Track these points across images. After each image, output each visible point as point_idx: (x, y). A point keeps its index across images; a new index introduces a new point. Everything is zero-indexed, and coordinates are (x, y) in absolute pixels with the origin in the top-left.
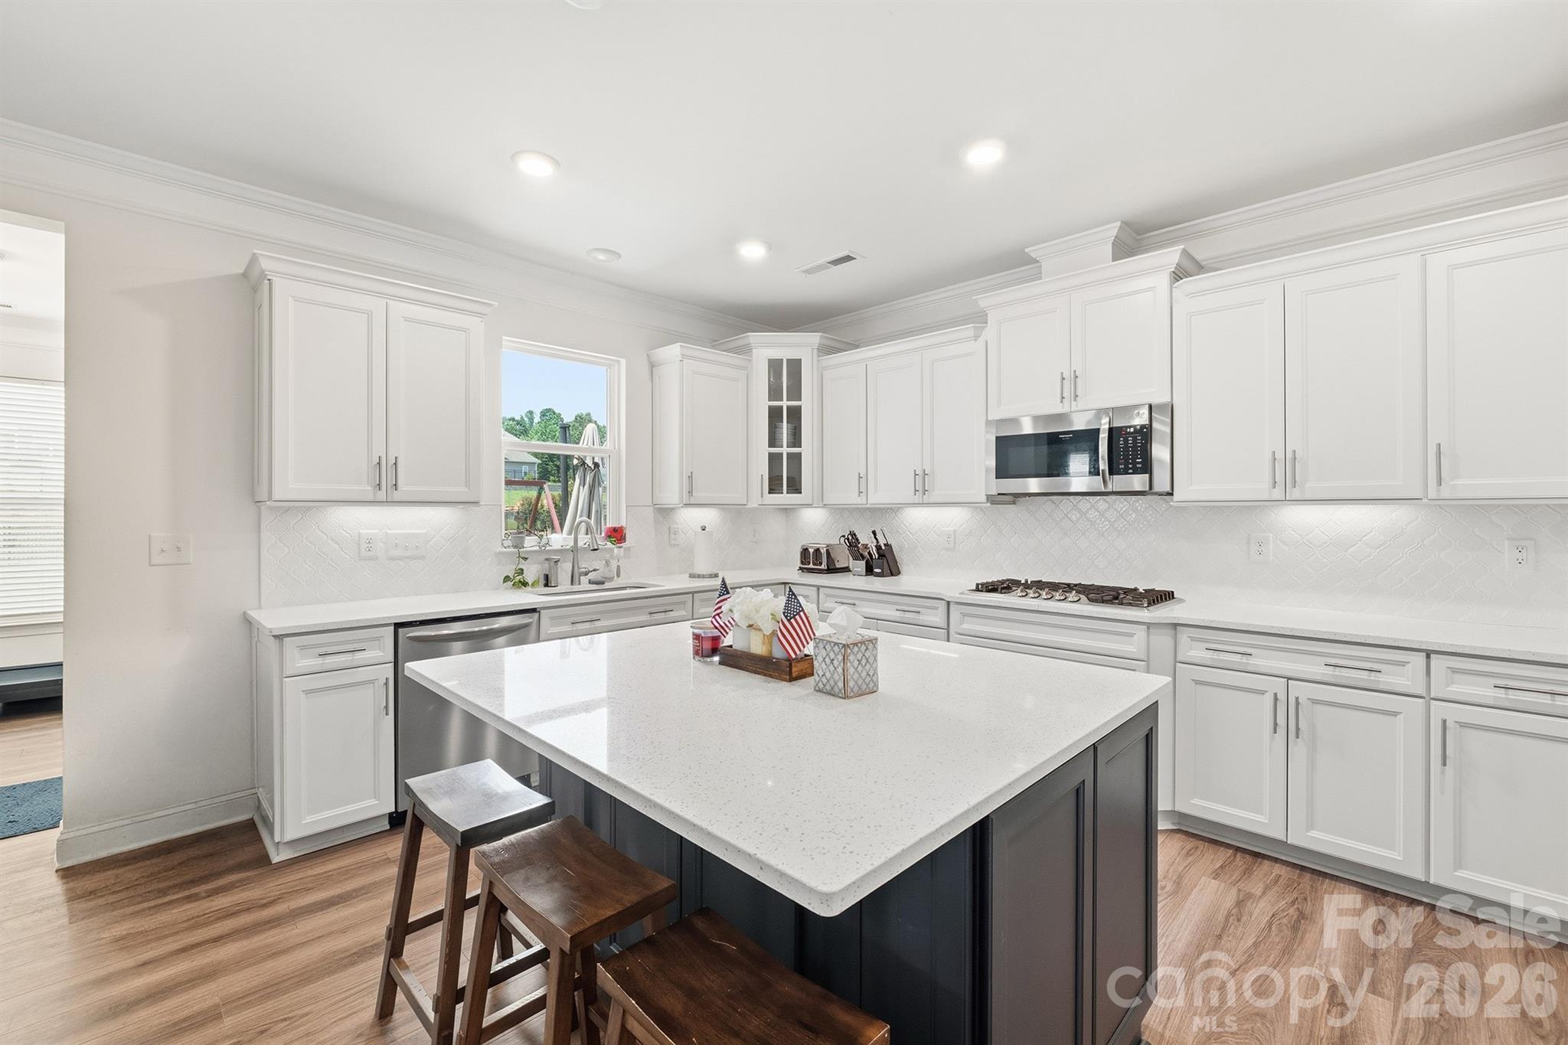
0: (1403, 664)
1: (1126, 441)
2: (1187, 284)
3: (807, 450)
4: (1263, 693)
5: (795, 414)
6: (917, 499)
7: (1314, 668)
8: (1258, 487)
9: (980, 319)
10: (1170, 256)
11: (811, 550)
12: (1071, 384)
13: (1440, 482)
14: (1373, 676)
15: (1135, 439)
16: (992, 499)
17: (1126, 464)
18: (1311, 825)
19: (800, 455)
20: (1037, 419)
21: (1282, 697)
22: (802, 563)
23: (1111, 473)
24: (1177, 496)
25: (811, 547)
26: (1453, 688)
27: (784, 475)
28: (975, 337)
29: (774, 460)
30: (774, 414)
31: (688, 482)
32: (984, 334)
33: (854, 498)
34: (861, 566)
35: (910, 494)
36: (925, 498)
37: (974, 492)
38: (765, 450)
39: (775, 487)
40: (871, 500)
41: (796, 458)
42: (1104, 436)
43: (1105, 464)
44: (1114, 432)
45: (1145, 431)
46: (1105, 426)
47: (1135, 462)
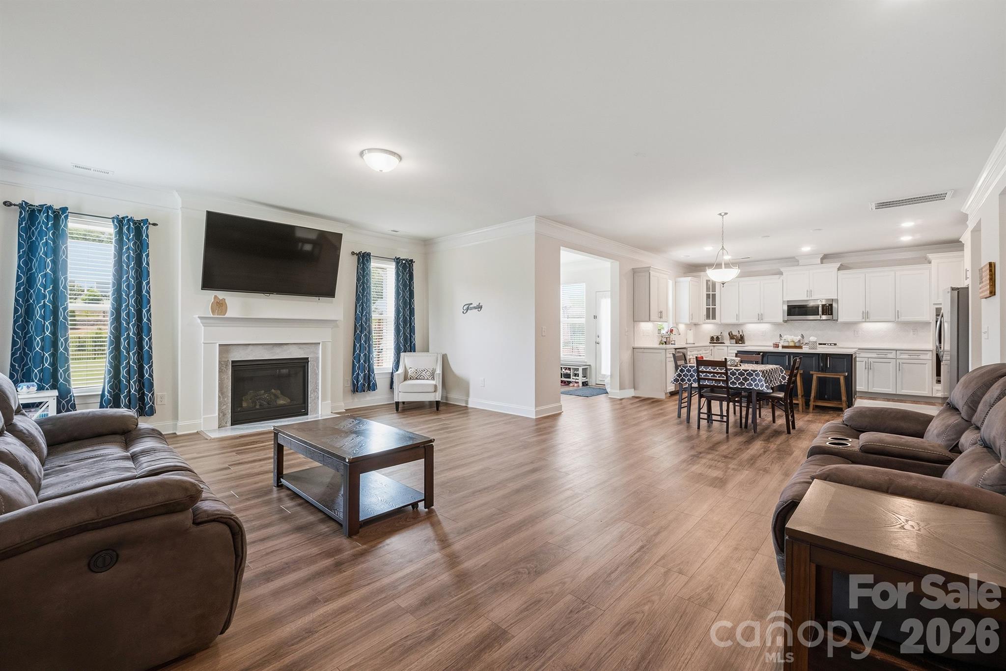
0: (892, 353)
1: (826, 307)
2: (841, 272)
3: (717, 307)
4: (863, 361)
5: (714, 296)
6: (758, 322)
7: (874, 355)
8: (860, 319)
9: (781, 273)
10: (838, 265)
11: (715, 337)
12: (809, 292)
13: (898, 318)
14: (886, 356)
15: (828, 307)
16: (785, 321)
17: (826, 313)
18: (873, 387)
19: (715, 308)
21: (867, 362)
22: (711, 341)
23: (822, 315)
24: (839, 321)
25: (715, 336)
26: (901, 356)
27: (711, 314)
28: (779, 278)
29: (708, 309)
30: (708, 296)
31: (692, 316)
32: (782, 277)
33: (734, 321)
34: (734, 341)
35: (756, 320)
36: (762, 321)
37: (780, 319)
38: (705, 307)
39: (708, 317)
40: (741, 321)
41: (714, 309)
42: (820, 306)
43: (820, 313)
44: (823, 305)
45: (831, 305)
46: (820, 304)
47: (828, 312)
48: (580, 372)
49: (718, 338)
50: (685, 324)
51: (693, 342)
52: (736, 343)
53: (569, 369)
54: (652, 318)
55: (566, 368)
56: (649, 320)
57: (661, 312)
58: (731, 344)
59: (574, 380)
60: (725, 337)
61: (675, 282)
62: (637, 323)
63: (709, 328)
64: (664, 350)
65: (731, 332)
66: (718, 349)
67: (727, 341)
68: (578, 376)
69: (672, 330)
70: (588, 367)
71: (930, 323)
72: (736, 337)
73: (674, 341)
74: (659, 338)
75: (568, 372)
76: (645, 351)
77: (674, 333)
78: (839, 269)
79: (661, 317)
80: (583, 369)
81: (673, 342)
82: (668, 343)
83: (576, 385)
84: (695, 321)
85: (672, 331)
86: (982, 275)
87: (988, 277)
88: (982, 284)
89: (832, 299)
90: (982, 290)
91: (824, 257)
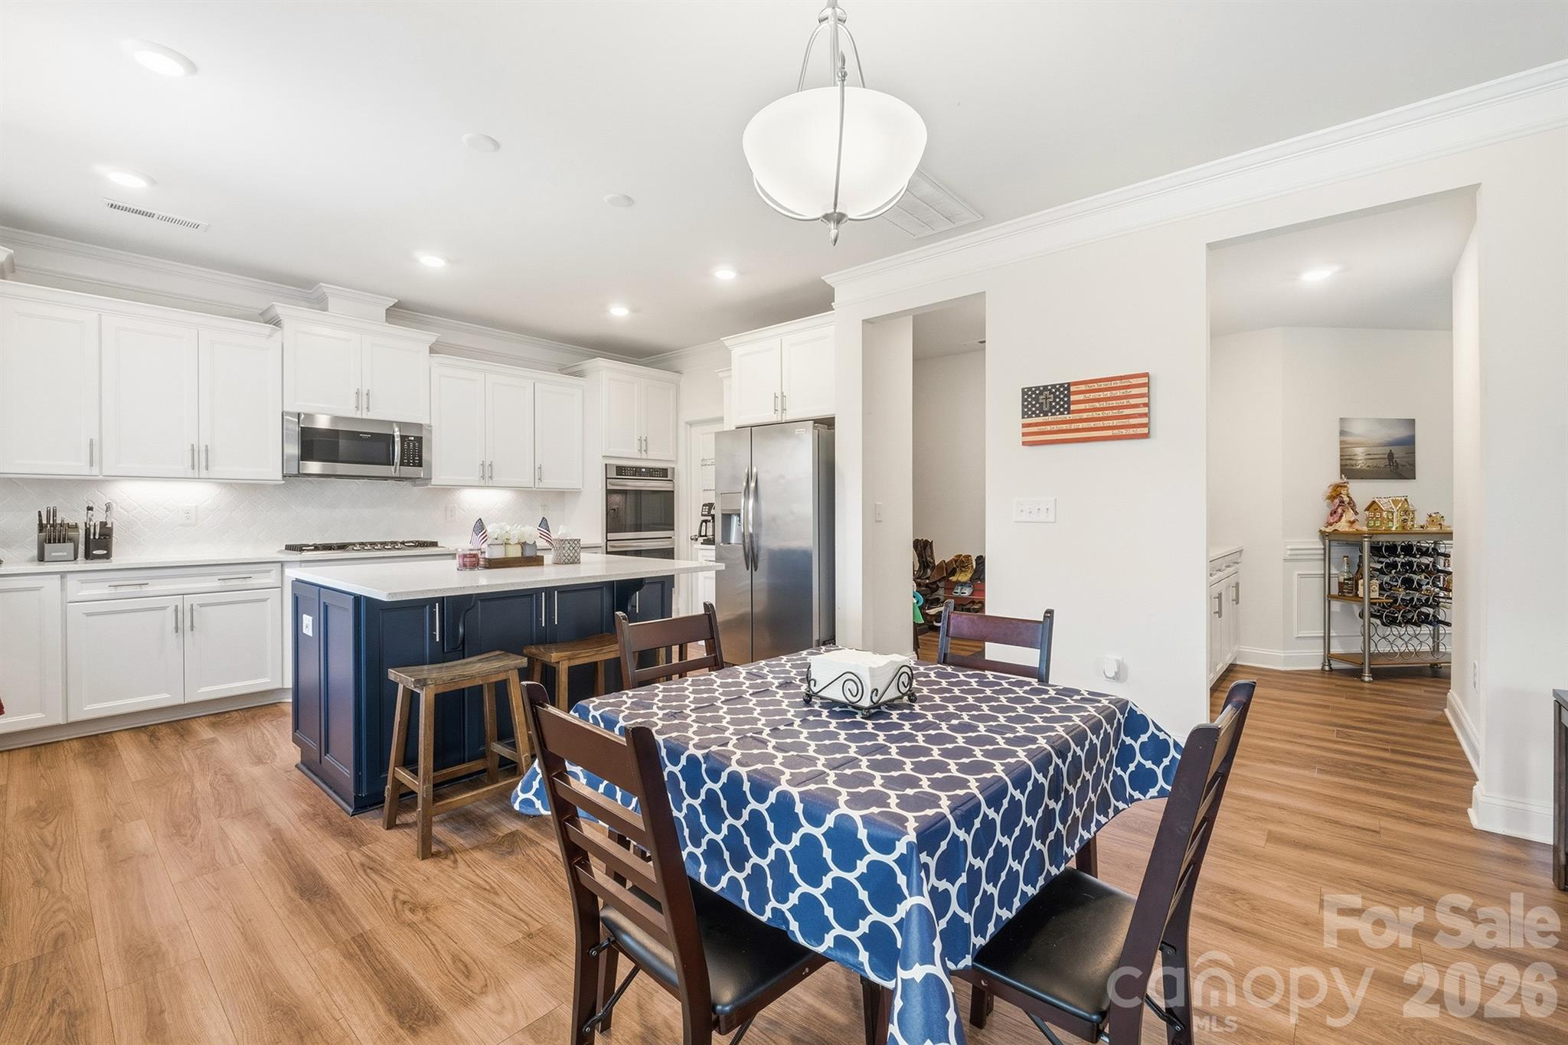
1: (409, 446)
2: (438, 358)
6: (190, 474)
10: (431, 337)
12: (363, 399)
13: (539, 480)
15: (414, 445)
16: (289, 478)
17: (409, 460)
20: (336, 419)
23: (401, 464)
24: (433, 482)
28: (270, 336)
32: (278, 335)
34: (65, 550)
36: (204, 473)
37: (272, 472)
40: (104, 471)
42: (397, 439)
43: (397, 459)
44: (403, 438)
45: (419, 439)
46: (397, 433)
47: (414, 460)
52: (77, 558)
58: (42, 560)
71: (575, 493)
78: (432, 349)
86: (1046, 399)
87: (1133, 401)
88: (1047, 417)
89: (421, 425)
90: (1048, 428)
91: (394, 306)
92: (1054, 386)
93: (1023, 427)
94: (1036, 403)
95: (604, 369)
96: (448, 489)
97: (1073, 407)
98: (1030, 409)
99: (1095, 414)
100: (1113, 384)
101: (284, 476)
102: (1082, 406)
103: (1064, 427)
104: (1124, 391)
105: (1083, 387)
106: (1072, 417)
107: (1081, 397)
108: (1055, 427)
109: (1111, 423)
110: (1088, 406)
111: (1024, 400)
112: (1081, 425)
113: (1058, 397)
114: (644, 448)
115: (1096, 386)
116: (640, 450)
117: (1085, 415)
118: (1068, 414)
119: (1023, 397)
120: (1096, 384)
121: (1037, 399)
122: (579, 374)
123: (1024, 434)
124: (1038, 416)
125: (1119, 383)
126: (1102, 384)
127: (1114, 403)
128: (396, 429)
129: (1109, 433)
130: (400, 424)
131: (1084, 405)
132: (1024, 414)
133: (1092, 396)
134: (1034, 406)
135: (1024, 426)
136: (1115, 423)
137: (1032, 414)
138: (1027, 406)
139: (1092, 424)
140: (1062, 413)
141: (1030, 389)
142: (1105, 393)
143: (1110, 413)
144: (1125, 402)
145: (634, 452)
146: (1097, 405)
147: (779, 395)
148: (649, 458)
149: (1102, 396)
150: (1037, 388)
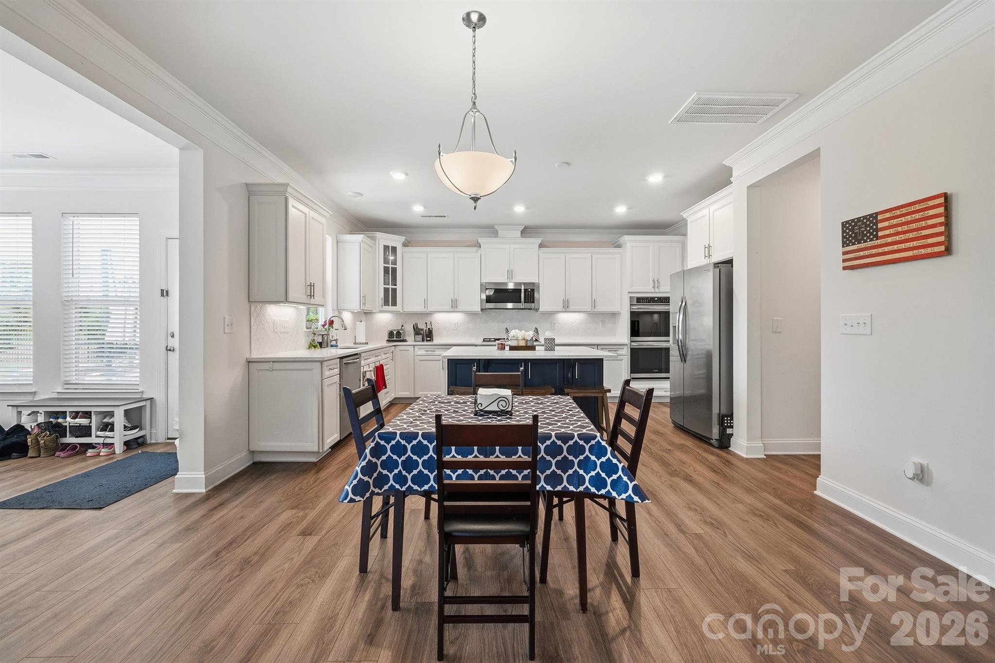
1: (528, 293)
2: (542, 251)
3: (399, 287)
5: (394, 270)
8: (560, 308)
9: (479, 246)
11: (395, 332)
12: (510, 273)
13: (593, 308)
15: (531, 293)
17: (528, 300)
19: (396, 289)
22: (389, 338)
23: (524, 302)
24: (540, 310)
25: (394, 330)
27: (390, 298)
28: (477, 252)
29: (386, 290)
30: (386, 270)
31: (363, 299)
32: (480, 251)
33: (419, 308)
34: (420, 337)
35: (449, 308)
36: (455, 310)
37: (477, 308)
38: (382, 286)
39: (386, 303)
40: (429, 310)
41: (394, 290)
42: (523, 291)
43: (523, 300)
44: (525, 290)
45: (533, 290)
46: (523, 288)
47: (531, 300)
48: (119, 420)
49: (399, 334)
50: (352, 313)
51: (364, 341)
52: (423, 341)
53: (87, 415)
54: (292, 296)
55: (77, 413)
56: (286, 300)
57: (312, 286)
58: (415, 341)
59: (101, 441)
60: (406, 331)
61: (337, 242)
62: (259, 306)
63: (385, 319)
64: (319, 364)
65: (417, 324)
66: (400, 350)
67: (410, 338)
68: (112, 430)
69: (333, 321)
70: (148, 403)
71: (617, 314)
72: (422, 332)
73: (336, 340)
74: (308, 336)
75: (84, 421)
76: (277, 366)
77: (334, 328)
78: (541, 246)
79: (311, 296)
80: (126, 411)
81: (334, 343)
82: (324, 344)
83: (104, 452)
84: (368, 307)
85: (331, 323)
86: (860, 228)
87: (930, 222)
88: (860, 245)
89: (534, 283)
90: (862, 254)
91: (524, 229)
92: (864, 217)
93: (843, 255)
94: (852, 234)
95: (630, 241)
96: (551, 314)
97: (880, 234)
98: (848, 239)
99: (898, 238)
100: (912, 209)
101: (482, 310)
102: (887, 232)
103: (874, 251)
104: (922, 213)
105: (887, 215)
106: (879, 242)
107: (886, 224)
108: (866, 253)
109: (911, 244)
110: (892, 231)
111: (843, 232)
112: (886, 249)
113: (869, 226)
114: (656, 286)
115: (898, 212)
116: (654, 287)
117: (889, 240)
118: (876, 240)
119: (843, 229)
120: (898, 211)
121: (852, 230)
122: (619, 246)
123: (844, 261)
124: (854, 244)
125: (918, 207)
126: (903, 209)
127: (914, 226)
128: (523, 286)
129: (910, 254)
130: (525, 284)
131: (889, 231)
132: (845, 244)
133: (895, 222)
134: (850, 236)
135: (844, 253)
136: (915, 243)
137: (849, 243)
138: (845, 236)
139: (895, 247)
140: (872, 240)
141: (847, 222)
142: (906, 217)
143: (911, 235)
144: (923, 224)
145: (650, 288)
146: (900, 229)
147: (707, 246)
148: (660, 291)
149: (903, 221)
150: (853, 220)
